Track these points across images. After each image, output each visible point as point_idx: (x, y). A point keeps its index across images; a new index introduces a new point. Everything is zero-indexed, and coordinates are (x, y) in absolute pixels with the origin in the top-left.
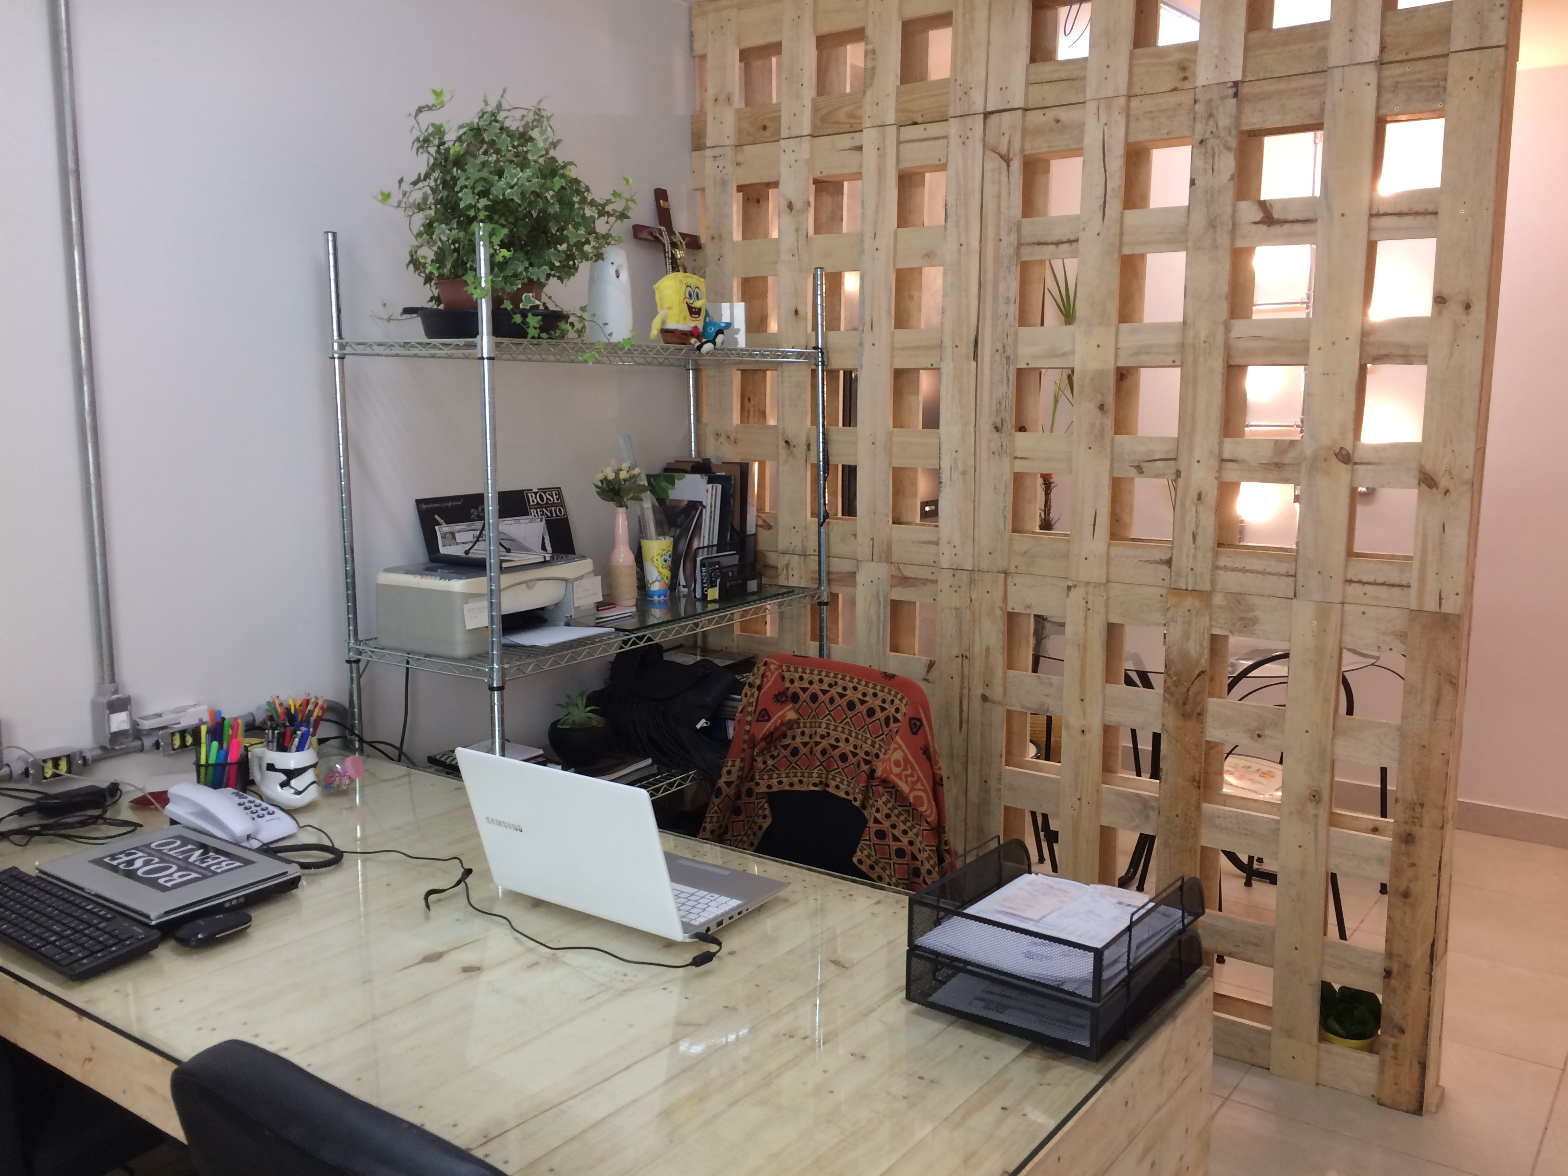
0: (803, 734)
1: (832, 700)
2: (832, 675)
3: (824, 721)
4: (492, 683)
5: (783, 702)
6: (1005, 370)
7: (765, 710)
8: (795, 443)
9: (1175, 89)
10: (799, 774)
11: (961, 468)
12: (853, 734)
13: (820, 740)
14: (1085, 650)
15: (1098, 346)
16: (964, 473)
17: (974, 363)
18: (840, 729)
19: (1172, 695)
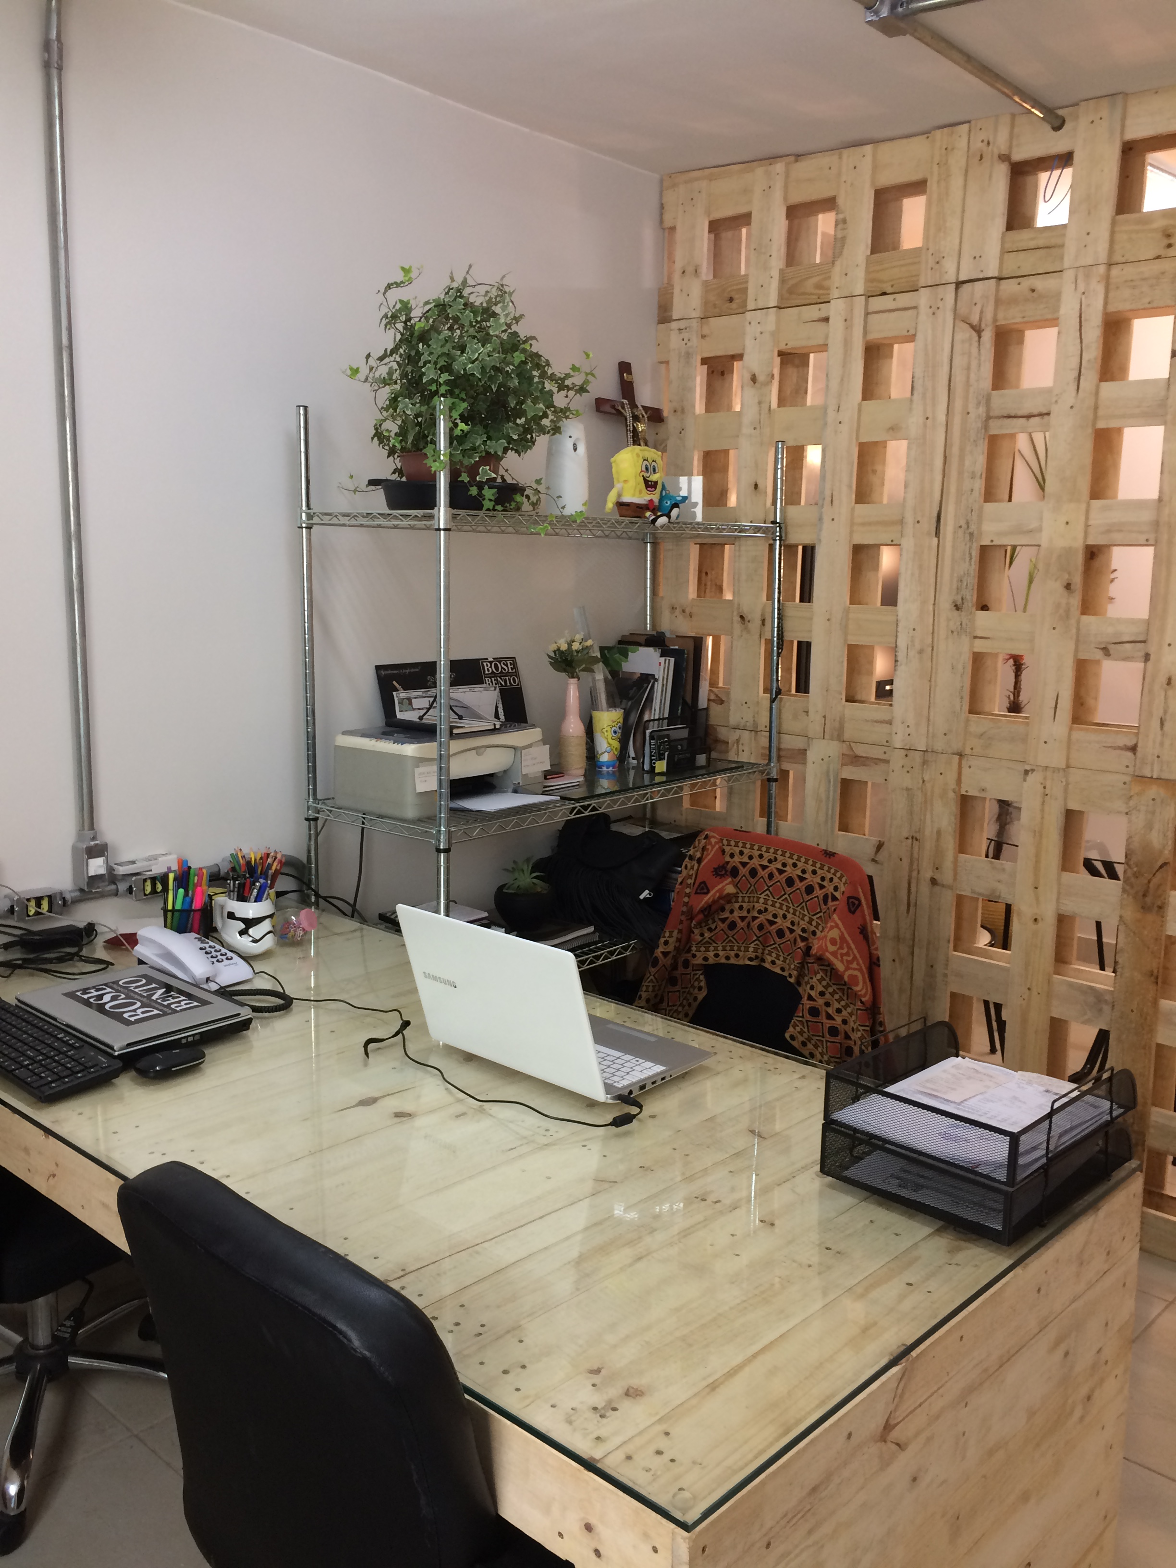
0: (741, 908)
1: (771, 876)
2: (772, 850)
3: (762, 896)
4: (439, 845)
5: (722, 876)
6: (968, 546)
7: (704, 882)
8: (749, 618)
9: (1158, 257)
10: (735, 948)
11: (918, 646)
12: (791, 911)
13: (757, 915)
14: (1041, 836)
15: (1067, 523)
16: (921, 652)
17: (936, 540)
18: (778, 905)
19: (1132, 887)
